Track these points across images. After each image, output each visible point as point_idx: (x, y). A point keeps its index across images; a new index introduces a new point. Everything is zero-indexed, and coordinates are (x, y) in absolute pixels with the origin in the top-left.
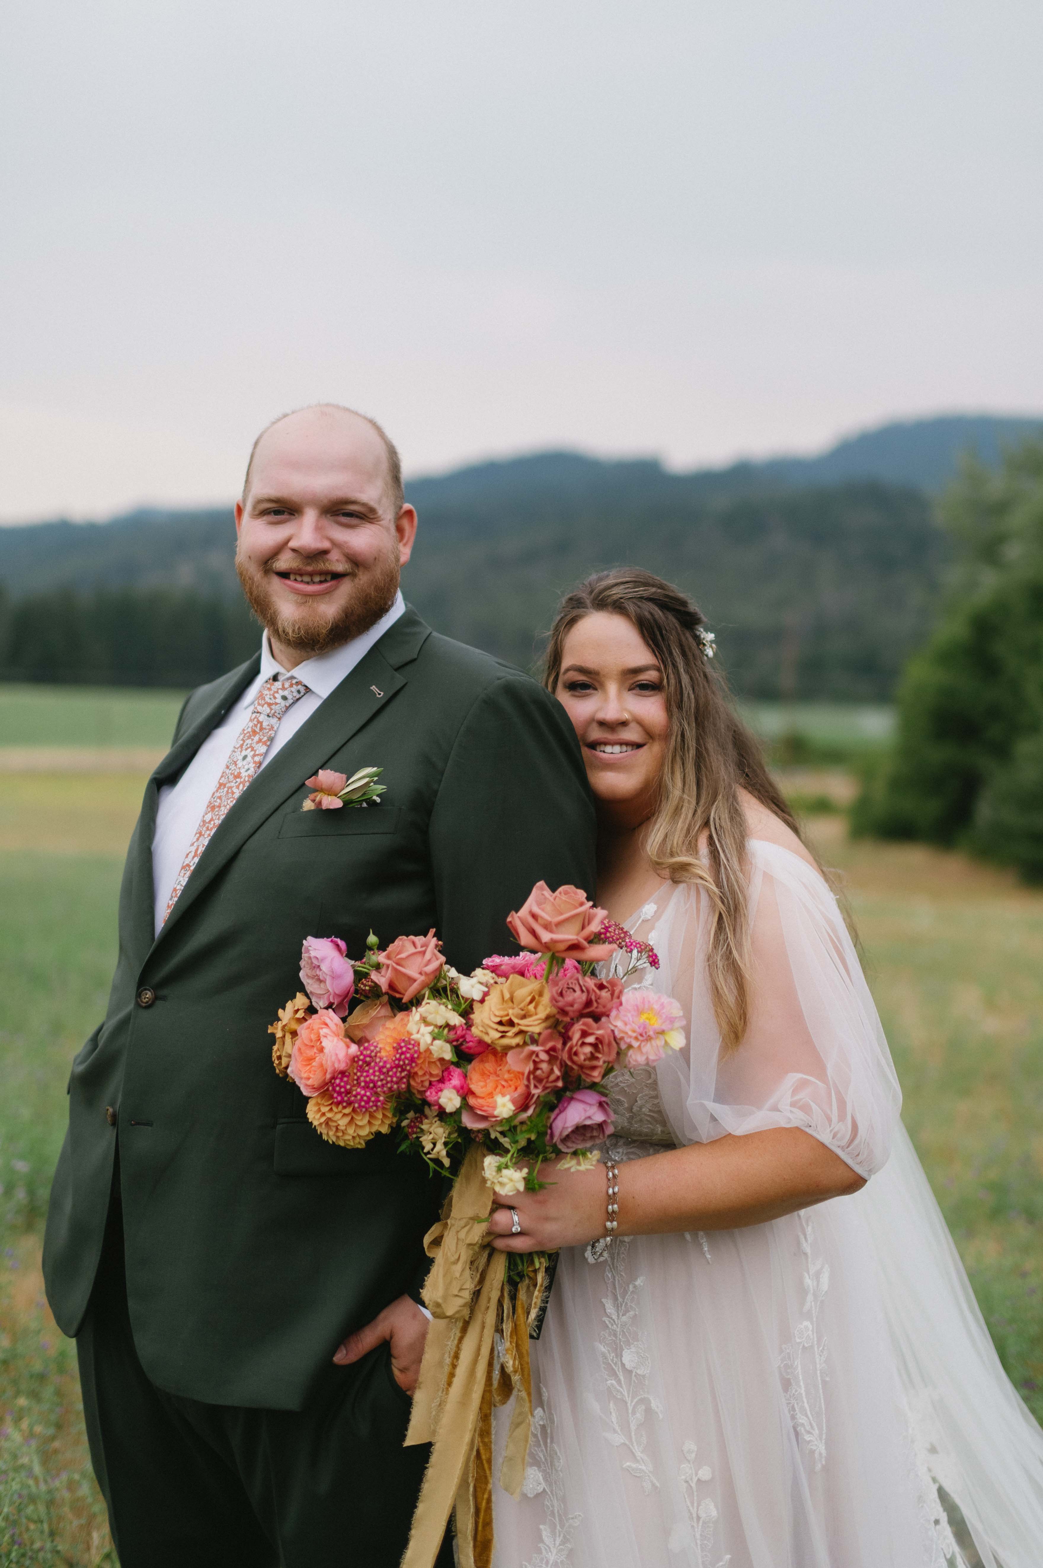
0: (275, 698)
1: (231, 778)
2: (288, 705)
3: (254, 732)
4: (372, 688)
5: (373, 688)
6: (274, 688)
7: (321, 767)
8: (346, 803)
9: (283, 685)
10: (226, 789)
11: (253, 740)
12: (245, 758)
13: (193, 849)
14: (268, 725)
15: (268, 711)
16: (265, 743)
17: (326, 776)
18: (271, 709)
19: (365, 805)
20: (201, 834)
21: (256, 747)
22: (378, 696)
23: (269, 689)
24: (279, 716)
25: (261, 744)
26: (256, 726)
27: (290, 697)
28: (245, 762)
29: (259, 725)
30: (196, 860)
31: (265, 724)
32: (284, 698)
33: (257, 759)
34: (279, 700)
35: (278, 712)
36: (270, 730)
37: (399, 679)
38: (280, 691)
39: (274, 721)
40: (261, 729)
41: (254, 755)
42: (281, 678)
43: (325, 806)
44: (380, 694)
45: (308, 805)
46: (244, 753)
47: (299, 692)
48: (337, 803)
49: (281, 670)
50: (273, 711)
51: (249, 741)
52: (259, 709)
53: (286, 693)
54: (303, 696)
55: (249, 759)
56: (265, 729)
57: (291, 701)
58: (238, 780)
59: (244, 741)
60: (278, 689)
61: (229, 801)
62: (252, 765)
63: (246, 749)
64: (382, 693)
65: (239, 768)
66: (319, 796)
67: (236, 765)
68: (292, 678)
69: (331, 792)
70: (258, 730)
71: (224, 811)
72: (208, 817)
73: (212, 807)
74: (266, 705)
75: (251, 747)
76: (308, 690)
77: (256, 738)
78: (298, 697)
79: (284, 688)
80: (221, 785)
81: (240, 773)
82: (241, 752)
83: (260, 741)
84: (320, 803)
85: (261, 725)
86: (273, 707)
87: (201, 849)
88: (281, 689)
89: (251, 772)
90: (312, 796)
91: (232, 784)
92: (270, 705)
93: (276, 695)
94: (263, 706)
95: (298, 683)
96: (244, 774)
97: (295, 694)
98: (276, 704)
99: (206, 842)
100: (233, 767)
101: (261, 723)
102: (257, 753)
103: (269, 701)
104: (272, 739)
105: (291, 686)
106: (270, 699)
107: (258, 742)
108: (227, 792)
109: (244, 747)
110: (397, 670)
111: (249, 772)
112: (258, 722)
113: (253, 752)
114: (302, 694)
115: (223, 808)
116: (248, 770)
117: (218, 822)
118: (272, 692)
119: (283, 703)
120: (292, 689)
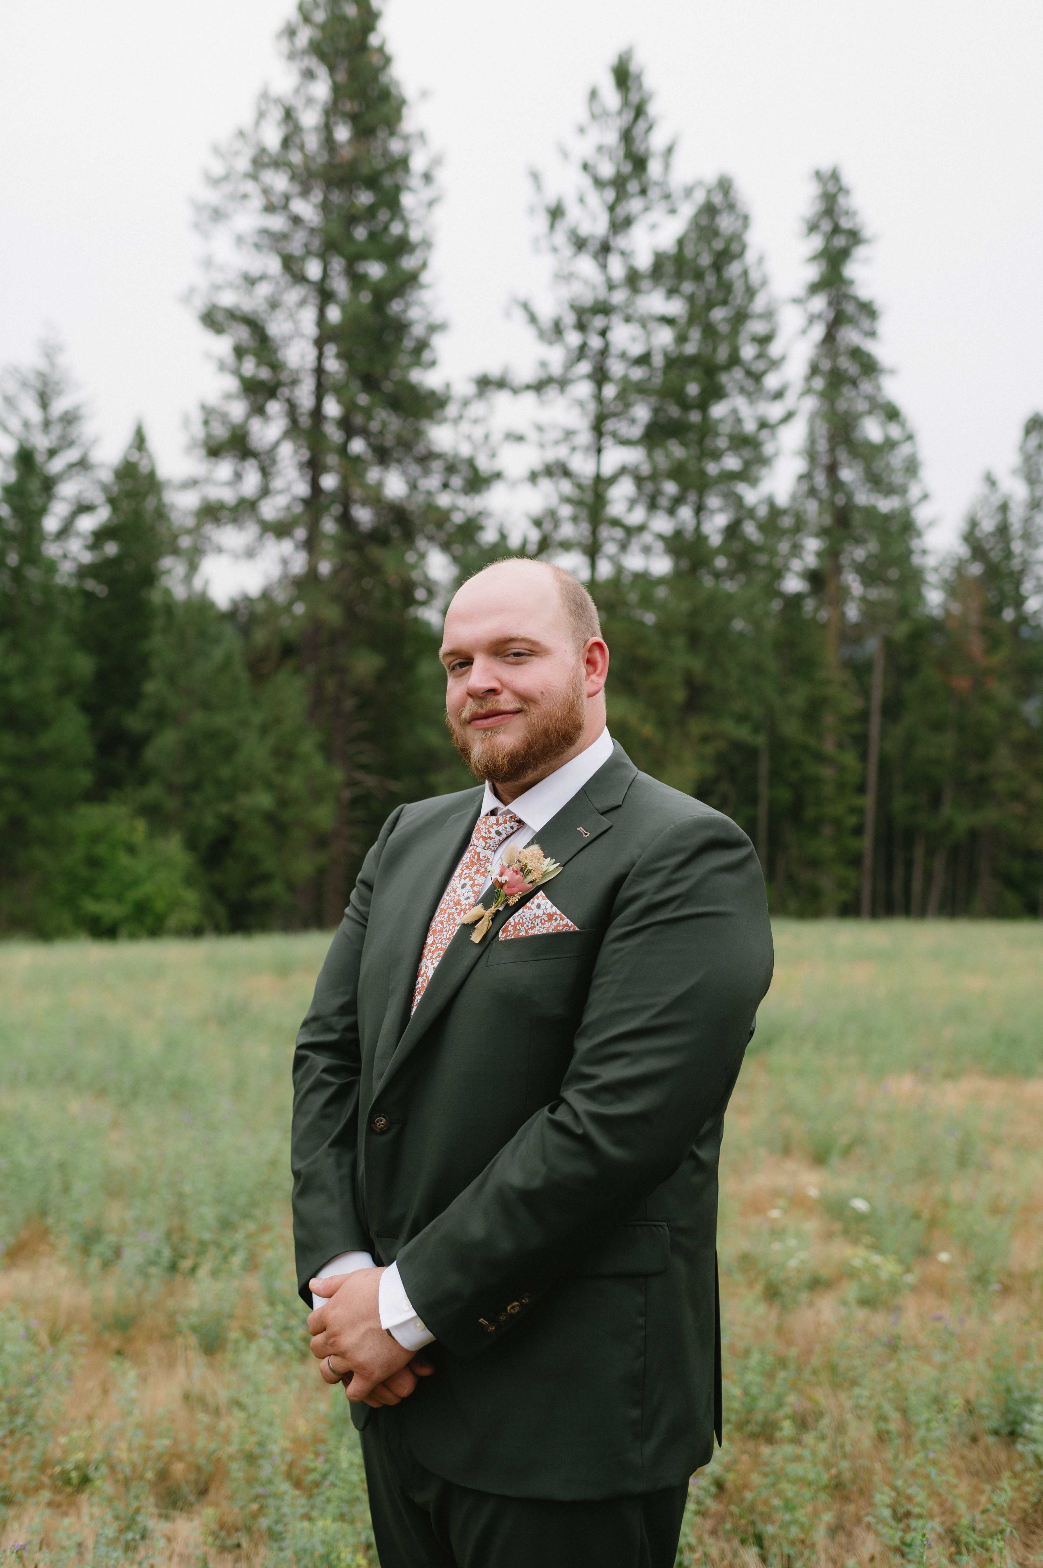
0: (490, 833)
1: (451, 904)
2: (501, 839)
3: (472, 863)
4: (579, 829)
5: (580, 829)
6: (489, 823)
9: (497, 820)
10: (446, 915)
11: (471, 870)
12: (464, 886)
14: (485, 857)
15: (484, 844)
16: (482, 874)
18: (486, 843)
21: (474, 876)
22: (584, 835)
23: (485, 823)
24: (494, 847)
25: (479, 875)
26: (473, 857)
27: (503, 832)
28: (464, 890)
29: (476, 856)
31: (481, 855)
32: (498, 833)
33: (475, 888)
34: (493, 835)
35: (492, 845)
36: (486, 862)
37: (606, 822)
38: (495, 826)
39: (489, 852)
40: (479, 860)
41: (473, 885)
44: (586, 834)
46: (463, 882)
47: (512, 828)
50: (488, 845)
51: (467, 871)
52: (476, 842)
53: (500, 829)
54: (516, 831)
55: (468, 887)
56: (482, 860)
57: (504, 836)
58: (458, 907)
59: (463, 871)
60: (493, 824)
61: (451, 927)
62: (471, 894)
63: (465, 878)
64: (589, 833)
65: (459, 895)
67: (455, 892)
68: (508, 812)
70: (475, 861)
73: (434, 931)
74: (481, 839)
75: (469, 876)
76: (521, 824)
77: (474, 869)
78: (511, 832)
79: (498, 824)
80: (442, 911)
81: (459, 900)
82: (460, 880)
83: (478, 871)
85: (479, 856)
86: (488, 841)
88: (496, 824)
89: (472, 900)
91: (453, 911)
92: (485, 839)
93: (491, 829)
94: (478, 840)
96: (464, 902)
97: (508, 830)
98: (491, 838)
100: (452, 894)
101: (478, 854)
102: (476, 883)
103: (484, 835)
105: (505, 822)
106: (486, 833)
107: (476, 873)
108: (448, 917)
109: (463, 876)
110: (603, 814)
111: (469, 901)
112: (476, 853)
113: (472, 882)
114: (515, 829)
115: (445, 933)
116: (467, 898)
118: (487, 827)
119: (497, 838)
120: (506, 825)
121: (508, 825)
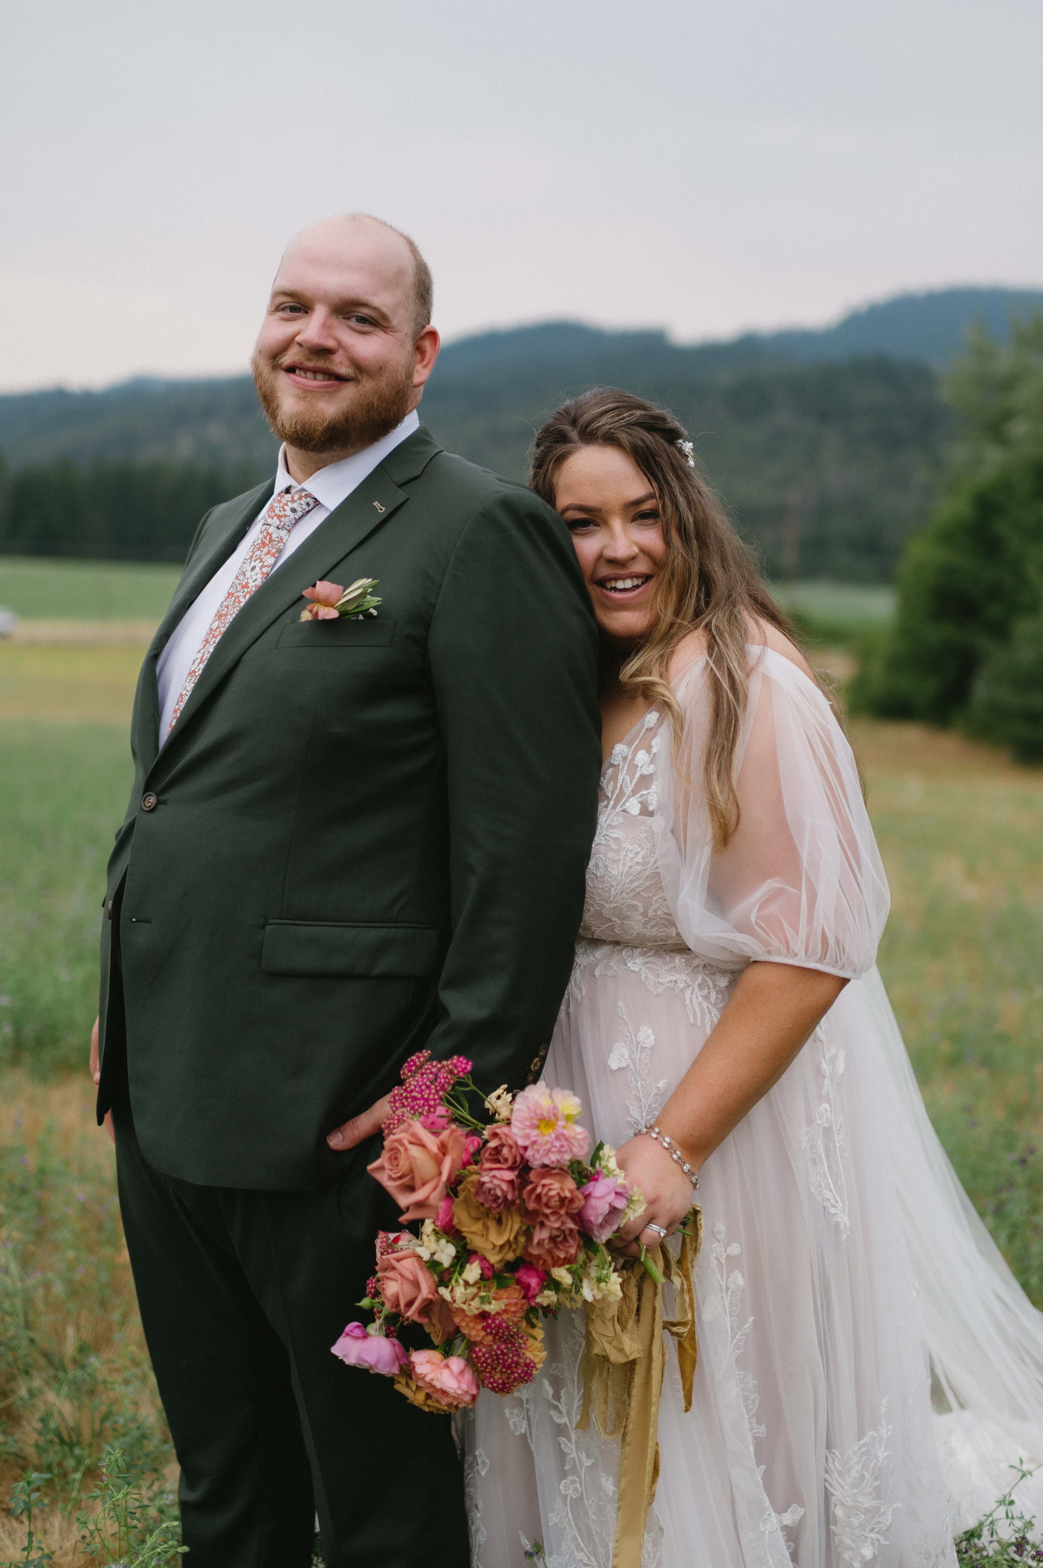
0: (285, 510)
1: (239, 587)
2: (297, 517)
3: (264, 544)
4: (374, 504)
5: (376, 504)
6: (284, 501)
7: (320, 580)
8: (343, 614)
9: (293, 497)
10: (233, 598)
11: (262, 551)
12: (253, 569)
13: (200, 655)
14: (278, 537)
15: (278, 522)
16: (273, 555)
17: (324, 588)
18: (281, 521)
19: (361, 617)
20: (207, 641)
21: (265, 558)
22: (379, 511)
23: (280, 502)
24: (288, 528)
25: (269, 556)
26: (265, 538)
27: (299, 509)
28: (253, 573)
29: (268, 537)
30: (202, 666)
31: (274, 536)
32: (294, 510)
33: (265, 570)
34: (288, 512)
35: (287, 524)
36: (279, 542)
37: (402, 495)
38: (289, 504)
39: (283, 533)
40: (271, 541)
41: (263, 567)
42: (293, 491)
43: (321, 617)
44: (381, 509)
45: (306, 616)
46: (253, 564)
47: (308, 504)
48: (333, 614)
49: (294, 483)
50: (282, 523)
51: (258, 553)
52: (269, 521)
53: (295, 505)
54: (312, 509)
55: (257, 569)
56: (275, 541)
57: (300, 514)
58: (246, 590)
59: (254, 553)
60: (288, 501)
61: (235, 610)
62: (259, 576)
63: (255, 561)
64: (384, 509)
65: (248, 578)
66: (316, 607)
67: (245, 575)
68: (303, 490)
69: (327, 603)
70: (267, 542)
71: (230, 619)
72: (214, 626)
73: (219, 616)
74: (275, 518)
75: (260, 558)
76: (317, 502)
77: (265, 550)
78: (307, 509)
79: (293, 501)
80: (230, 595)
81: (248, 583)
82: (250, 563)
83: (269, 552)
84: (317, 614)
85: (271, 537)
86: (282, 519)
87: (207, 656)
88: (291, 501)
89: (259, 582)
90: (309, 607)
91: (240, 594)
92: (279, 517)
93: (285, 507)
94: (272, 518)
95: (307, 496)
96: (251, 584)
97: (304, 506)
98: (286, 516)
99: (211, 650)
100: (241, 578)
101: (271, 535)
102: (265, 564)
103: (279, 513)
104: (280, 551)
105: (300, 498)
106: (280, 511)
107: (266, 554)
108: (235, 601)
109: (254, 558)
110: (400, 486)
111: (256, 582)
112: (268, 534)
113: (261, 564)
114: (311, 507)
115: (229, 617)
116: (255, 580)
117: (223, 630)
118: (281, 505)
119: (292, 516)
120: (302, 502)
121: (304, 500)
